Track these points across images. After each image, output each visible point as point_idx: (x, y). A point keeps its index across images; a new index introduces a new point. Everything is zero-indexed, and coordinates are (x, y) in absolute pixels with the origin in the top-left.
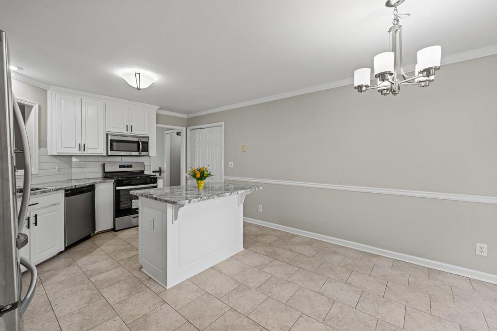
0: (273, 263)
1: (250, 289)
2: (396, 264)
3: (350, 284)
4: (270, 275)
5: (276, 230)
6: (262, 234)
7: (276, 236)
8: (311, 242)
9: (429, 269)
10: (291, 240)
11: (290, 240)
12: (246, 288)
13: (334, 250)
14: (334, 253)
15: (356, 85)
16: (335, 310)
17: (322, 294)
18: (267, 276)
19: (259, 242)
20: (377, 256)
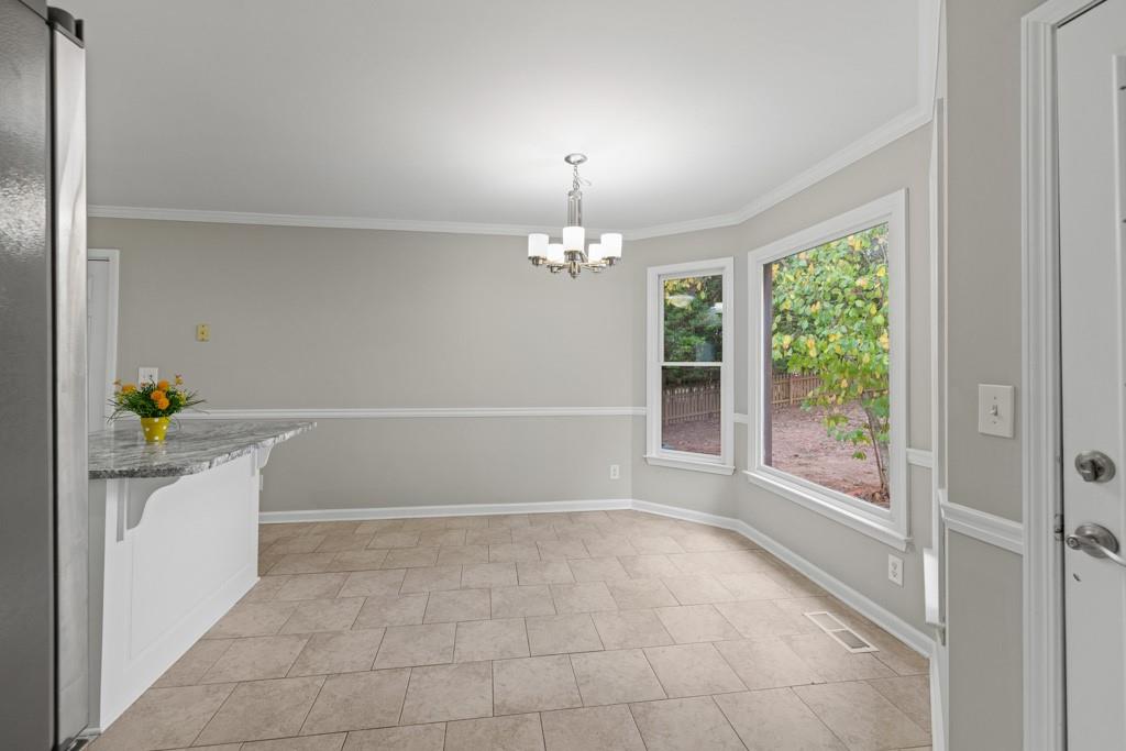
0: (349, 579)
1: (339, 633)
2: (534, 518)
3: (495, 561)
4: (362, 600)
5: (307, 524)
6: (278, 540)
7: (317, 534)
8: (397, 525)
9: (568, 513)
10: (357, 532)
11: (353, 533)
12: (329, 636)
13: (447, 525)
14: (447, 530)
15: (532, 253)
16: (497, 598)
17: (467, 588)
18: (356, 603)
19: (284, 556)
20: (506, 516)
